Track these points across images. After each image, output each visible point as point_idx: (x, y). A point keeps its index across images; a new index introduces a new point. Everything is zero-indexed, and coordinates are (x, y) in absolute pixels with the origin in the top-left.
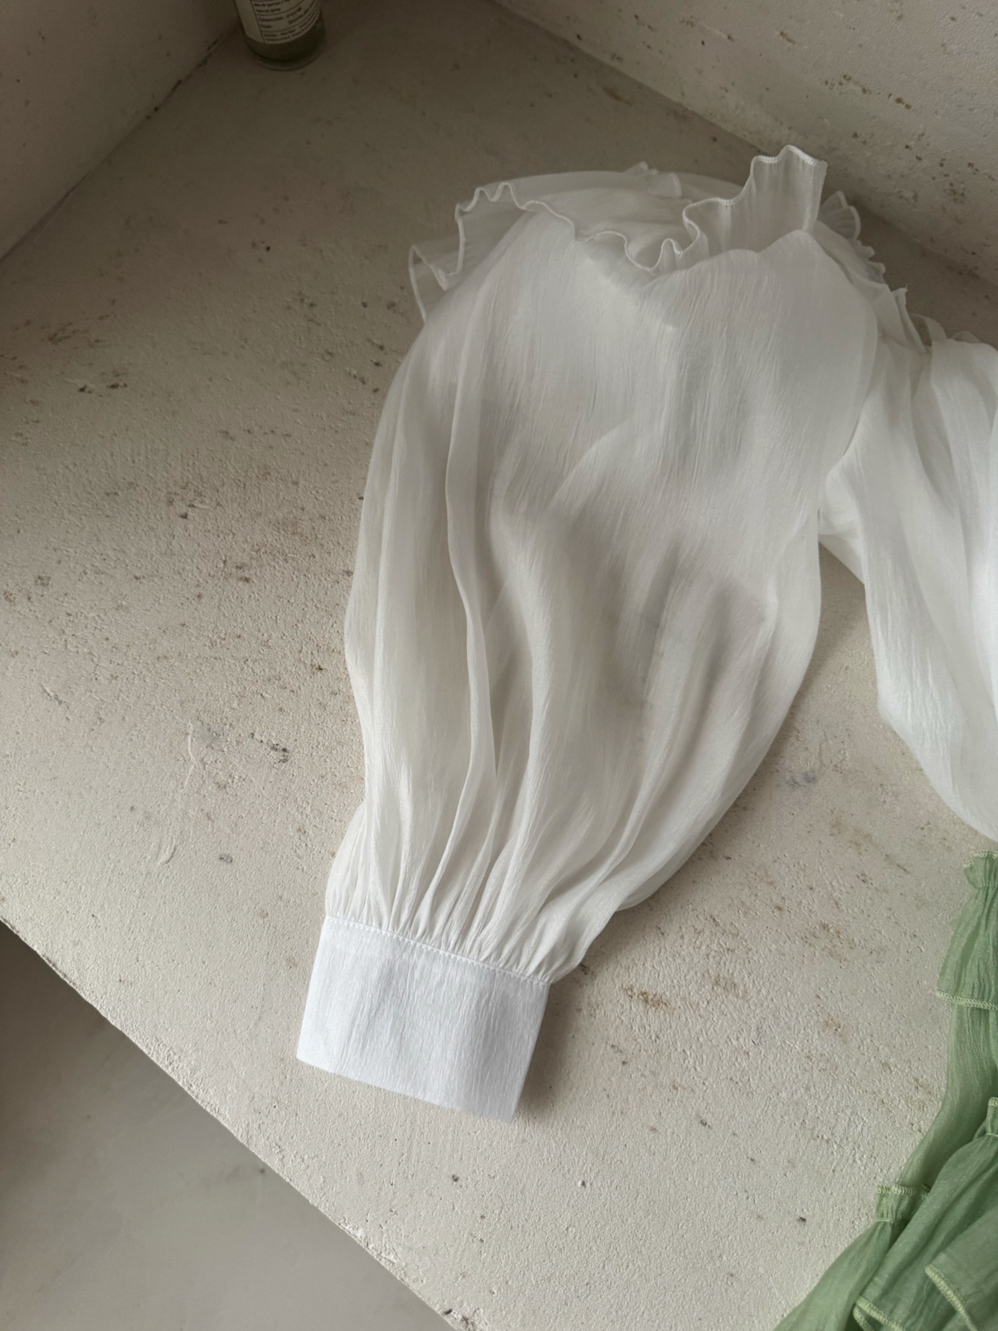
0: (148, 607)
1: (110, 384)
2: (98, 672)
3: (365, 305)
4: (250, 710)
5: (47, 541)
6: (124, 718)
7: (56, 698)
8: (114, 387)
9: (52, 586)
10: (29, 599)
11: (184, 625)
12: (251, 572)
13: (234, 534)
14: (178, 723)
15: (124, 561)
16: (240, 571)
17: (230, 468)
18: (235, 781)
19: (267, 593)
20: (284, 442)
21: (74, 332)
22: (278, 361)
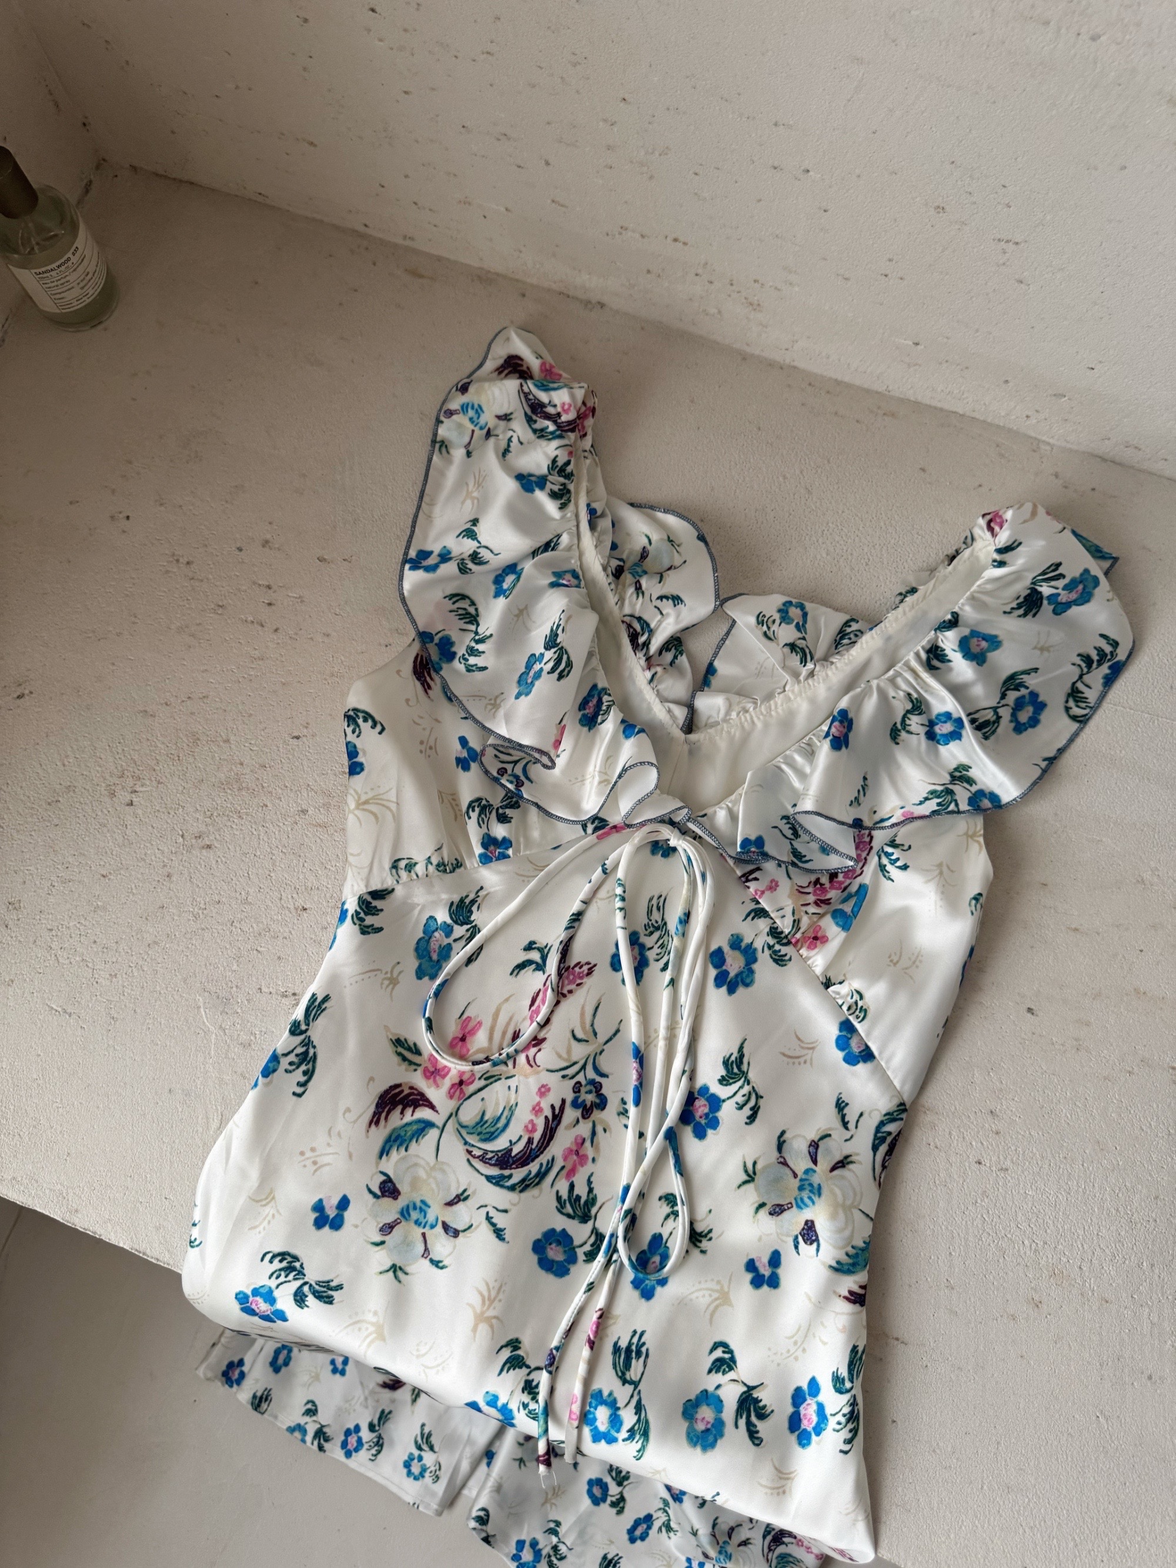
0: (123, 901)
1: (15, 696)
2: (97, 976)
3: (240, 549)
4: (250, 966)
5: (5, 866)
6: (135, 1011)
7: (65, 1012)
8: (19, 697)
9: (24, 907)
10: (7, 927)
11: (163, 907)
12: (211, 838)
13: (183, 807)
14: (187, 1000)
15: (87, 863)
16: (199, 841)
17: (159, 745)
18: (258, 1036)
19: (232, 854)
20: (202, 704)
22: (173, 627)
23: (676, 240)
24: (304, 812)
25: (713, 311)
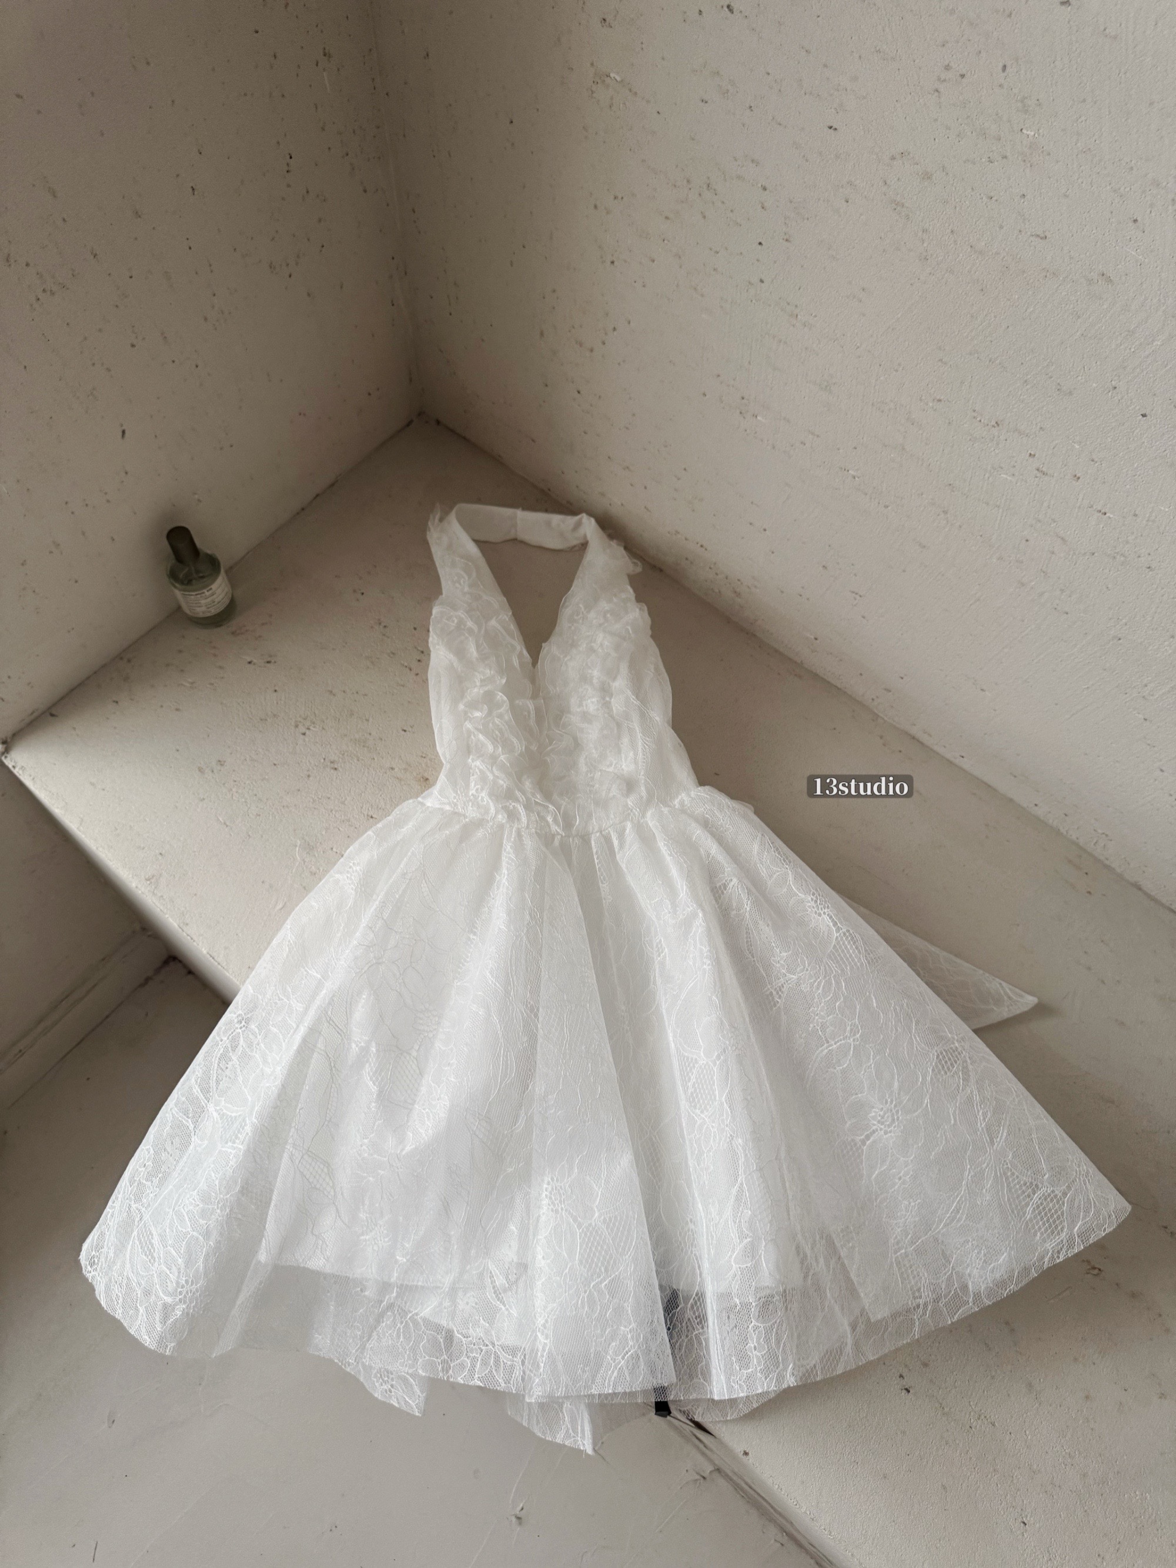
0: (280, 780)
1: (266, 661)
2: (249, 812)
3: (415, 629)
5: (225, 742)
6: (262, 836)
7: (225, 823)
8: (269, 662)
9: (226, 766)
10: (213, 771)
11: (299, 790)
12: (339, 765)
13: (331, 745)
14: (291, 840)
15: (268, 755)
16: (332, 765)
17: (332, 710)
18: (321, 871)
19: (346, 777)
20: (362, 698)
21: (247, 631)
22: (364, 655)
23: (702, 546)
24: (392, 769)
25: (717, 591)
